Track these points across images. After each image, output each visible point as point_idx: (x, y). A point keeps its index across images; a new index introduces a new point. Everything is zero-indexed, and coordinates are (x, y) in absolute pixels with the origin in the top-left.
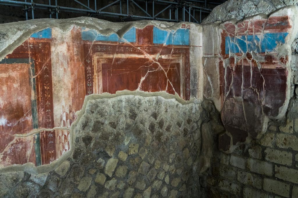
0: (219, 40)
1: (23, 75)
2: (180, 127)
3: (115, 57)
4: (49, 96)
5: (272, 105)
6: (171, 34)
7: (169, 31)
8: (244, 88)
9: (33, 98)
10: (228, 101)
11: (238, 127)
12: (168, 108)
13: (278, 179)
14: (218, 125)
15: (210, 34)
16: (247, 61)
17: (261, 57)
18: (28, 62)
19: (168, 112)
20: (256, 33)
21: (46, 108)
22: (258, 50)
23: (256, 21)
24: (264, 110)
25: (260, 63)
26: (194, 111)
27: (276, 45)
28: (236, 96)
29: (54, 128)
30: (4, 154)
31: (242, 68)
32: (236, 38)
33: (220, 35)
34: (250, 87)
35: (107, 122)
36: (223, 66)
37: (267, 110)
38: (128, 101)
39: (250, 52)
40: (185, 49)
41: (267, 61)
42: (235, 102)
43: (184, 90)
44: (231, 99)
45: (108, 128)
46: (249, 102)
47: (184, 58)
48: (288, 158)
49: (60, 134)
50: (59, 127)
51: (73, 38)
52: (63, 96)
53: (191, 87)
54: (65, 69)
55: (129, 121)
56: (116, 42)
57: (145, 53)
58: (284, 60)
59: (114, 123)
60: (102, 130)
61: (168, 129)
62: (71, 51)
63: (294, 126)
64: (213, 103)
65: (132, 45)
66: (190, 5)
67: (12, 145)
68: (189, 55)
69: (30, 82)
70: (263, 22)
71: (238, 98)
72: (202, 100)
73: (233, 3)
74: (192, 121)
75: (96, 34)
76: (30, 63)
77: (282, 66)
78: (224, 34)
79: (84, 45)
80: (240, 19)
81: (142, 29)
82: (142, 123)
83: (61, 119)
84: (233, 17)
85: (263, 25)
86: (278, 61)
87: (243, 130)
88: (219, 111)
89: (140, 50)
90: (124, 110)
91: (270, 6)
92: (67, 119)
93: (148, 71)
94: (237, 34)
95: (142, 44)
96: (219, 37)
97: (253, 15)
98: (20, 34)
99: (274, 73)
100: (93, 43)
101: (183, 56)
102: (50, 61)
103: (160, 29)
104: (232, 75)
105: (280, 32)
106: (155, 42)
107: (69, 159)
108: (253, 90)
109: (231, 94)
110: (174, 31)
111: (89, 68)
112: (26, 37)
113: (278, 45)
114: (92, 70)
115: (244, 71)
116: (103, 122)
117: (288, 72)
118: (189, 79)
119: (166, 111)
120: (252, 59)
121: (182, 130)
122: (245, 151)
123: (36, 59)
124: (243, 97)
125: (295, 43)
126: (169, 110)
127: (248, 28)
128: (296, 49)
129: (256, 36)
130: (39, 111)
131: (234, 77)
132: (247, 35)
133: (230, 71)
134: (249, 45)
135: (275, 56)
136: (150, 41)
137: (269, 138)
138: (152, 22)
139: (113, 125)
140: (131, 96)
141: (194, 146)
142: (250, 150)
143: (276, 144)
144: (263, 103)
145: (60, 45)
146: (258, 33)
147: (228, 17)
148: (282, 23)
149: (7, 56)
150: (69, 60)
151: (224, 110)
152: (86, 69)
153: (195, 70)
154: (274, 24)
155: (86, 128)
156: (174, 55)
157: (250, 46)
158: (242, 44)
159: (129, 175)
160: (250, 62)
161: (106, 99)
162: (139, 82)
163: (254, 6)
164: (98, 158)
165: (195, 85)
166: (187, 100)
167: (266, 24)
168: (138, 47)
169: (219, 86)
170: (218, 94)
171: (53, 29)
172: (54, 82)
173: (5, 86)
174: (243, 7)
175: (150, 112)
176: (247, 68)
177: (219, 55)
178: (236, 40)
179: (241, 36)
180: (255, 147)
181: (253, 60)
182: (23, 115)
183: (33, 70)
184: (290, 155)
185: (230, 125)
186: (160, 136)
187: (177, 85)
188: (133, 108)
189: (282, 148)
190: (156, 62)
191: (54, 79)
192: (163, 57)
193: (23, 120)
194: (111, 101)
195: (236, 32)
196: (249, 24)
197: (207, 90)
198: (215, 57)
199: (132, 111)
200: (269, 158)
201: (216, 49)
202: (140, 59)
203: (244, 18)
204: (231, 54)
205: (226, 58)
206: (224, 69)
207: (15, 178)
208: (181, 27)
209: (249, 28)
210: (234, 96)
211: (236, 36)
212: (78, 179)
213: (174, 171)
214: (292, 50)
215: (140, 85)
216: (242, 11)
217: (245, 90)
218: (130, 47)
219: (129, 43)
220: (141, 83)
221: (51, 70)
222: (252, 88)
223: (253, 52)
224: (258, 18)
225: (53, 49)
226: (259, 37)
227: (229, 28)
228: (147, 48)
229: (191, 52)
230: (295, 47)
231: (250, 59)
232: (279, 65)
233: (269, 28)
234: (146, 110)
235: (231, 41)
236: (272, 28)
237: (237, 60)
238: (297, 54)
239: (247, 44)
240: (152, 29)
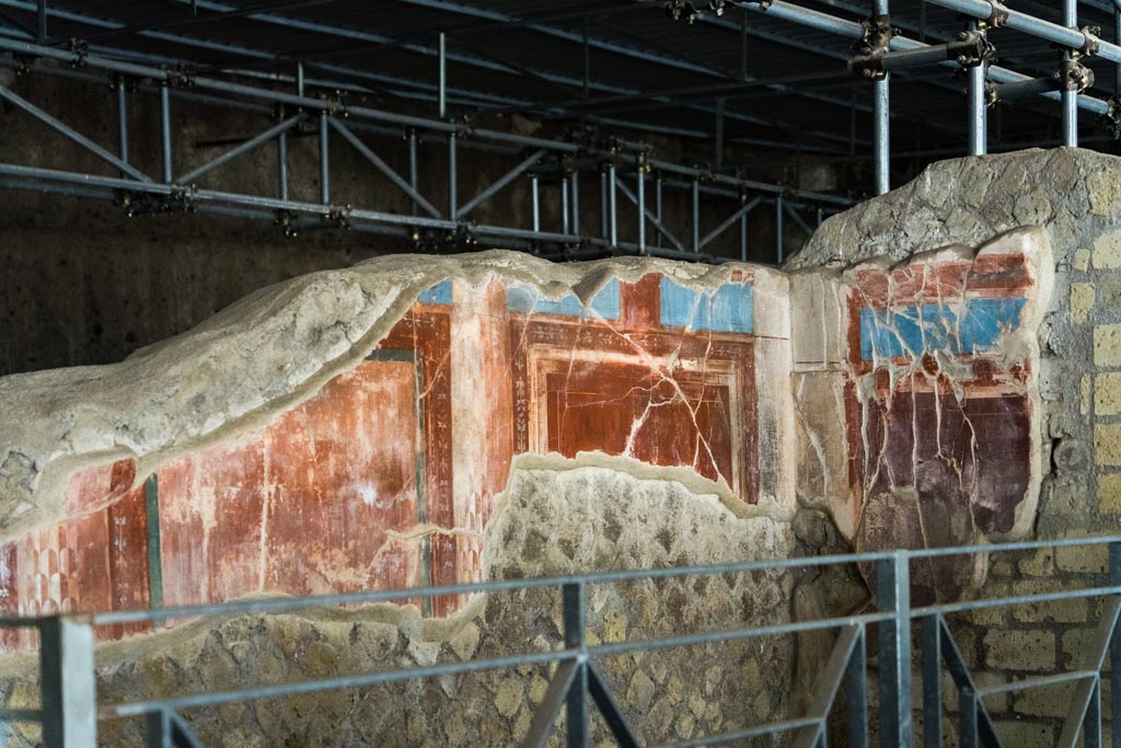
0: (843, 320)
1: (402, 388)
2: (732, 587)
3: (573, 359)
4: (446, 447)
5: (996, 501)
6: (704, 299)
7: (700, 289)
8: (920, 459)
9: (419, 448)
10: (874, 502)
12: (699, 522)
13: (1025, 718)
14: (846, 586)
15: (812, 301)
16: (925, 380)
17: (961, 366)
18: (411, 360)
19: (699, 534)
20: (947, 299)
21: (440, 477)
22: (954, 348)
23: (943, 265)
24: (975, 519)
25: (961, 383)
26: (769, 543)
27: (1000, 330)
28: (897, 485)
29: (453, 530)
30: (371, 573)
31: (911, 399)
32: (892, 313)
33: (845, 303)
34: (936, 456)
35: (554, 538)
36: (855, 397)
37: (984, 517)
38: (601, 485)
39: (932, 352)
40: (741, 343)
41: (979, 376)
42: (896, 503)
43: (743, 470)
44: (883, 495)
45: (556, 555)
46: (936, 501)
47: (739, 371)
48: (1044, 648)
49: (466, 548)
50: (463, 530)
51: (490, 305)
52: (471, 449)
53: (762, 464)
54: (475, 382)
55: (603, 542)
56: (575, 318)
57: (641, 350)
58: (1021, 372)
59: (569, 543)
60: (543, 557)
61: (700, 588)
62: (487, 339)
63: (1055, 553)
64: (830, 517)
65: (610, 327)
66: (641, 159)
67: (384, 554)
68: (753, 365)
69: (414, 407)
70: (963, 268)
71: (903, 490)
72: (794, 510)
73: (880, 211)
74: (765, 574)
75: (535, 296)
76: (416, 362)
77: (1018, 389)
78: (857, 301)
79: (512, 322)
80: (901, 258)
81: (633, 281)
82: (633, 555)
83: (467, 511)
84: (881, 250)
85: (964, 275)
86: (1006, 377)
87: (921, 586)
88: (850, 538)
89: (629, 343)
90: (590, 510)
91: (979, 223)
92: (477, 512)
93: (650, 404)
94: (892, 300)
95: (635, 326)
96: (842, 311)
97: (936, 246)
98: (395, 291)
99: (999, 410)
100: (528, 319)
101: (736, 367)
102: (449, 358)
103: (677, 283)
104: (885, 423)
105: (1006, 295)
106: (664, 320)
107: (477, 621)
108: (945, 462)
109: (882, 482)
110: (711, 292)
111: (520, 383)
112: (409, 299)
113: (1003, 331)
114: (527, 388)
115: (917, 407)
116: (545, 534)
117: (1032, 405)
118: (756, 437)
119: (695, 531)
120: (939, 372)
121: (739, 598)
123: (425, 354)
124: (918, 486)
125: (1047, 326)
126: (700, 529)
127: (923, 285)
128: (1050, 343)
129: (946, 308)
130: (427, 482)
131: (889, 429)
132: (921, 305)
133: (876, 410)
134: (928, 334)
135: (998, 362)
136: (654, 317)
138: (656, 262)
139: (567, 548)
140: (608, 472)
141: (774, 658)
143: (1012, 615)
144: (974, 498)
145: (467, 319)
146: (952, 299)
147: (866, 250)
148: (1011, 272)
149: (381, 342)
150: (483, 359)
151: (864, 533)
152: (514, 384)
153: (769, 410)
154: (990, 274)
155: (512, 544)
156: (714, 362)
157: (931, 335)
158: (909, 330)
160: (932, 380)
161: (552, 472)
162: (629, 434)
163: (938, 223)
164: (537, 632)
165: (773, 458)
166: (750, 503)
167: (971, 273)
168: (623, 333)
169: (846, 459)
170: (845, 486)
171: (454, 282)
172: (454, 412)
173: (375, 412)
174: (909, 224)
175: (654, 526)
176: (926, 399)
177: (844, 366)
178: (891, 318)
179: (905, 308)
181: (941, 375)
182: (402, 487)
183: (420, 378)
184: (1049, 638)
186: (681, 606)
187: (723, 451)
188: (613, 507)
189: (1028, 623)
190: (668, 379)
191: (456, 404)
192: (687, 365)
193: (402, 499)
194: (562, 479)
195: (890, 294)
196: (926, 271)
197: (810, 477)
198: (831, 372)
199: (609, 515)
200: (997, 657)
201: (832, 347)
202: (629, 368)
203: (912, 256)
204: (879, 361)
205: (863, 373)
206: (860, 406)
207: (383, 640)
208: (730, 279)
209: (926, 283)
210: (892, 487)
211: (891, 308)
212: (496, 681)
213: (719, 723)
214: (1040, 346)
215: (630, 442)
216: (906, 234)
217: (922, 465)
218: (607, 331)
219: (604, 322)
220: (633, 434)
221: (449, 384)
222: (942, 457)
223: (941, 353)
224: (950, 257)
225: (454, 331)
226: (953, 309)
227: (870, 283)
228: (646, 336)
229: (758, 355)
230: (1046, 338)
231: (933, 374)
232: (1009, 386)
233: (979, 285)
234: (643, 517)
235: (876, 322)
236: (987, 285)
237: (898, 377)
238: (1055, 355)
239: (922, 330)
240: (658, 283)
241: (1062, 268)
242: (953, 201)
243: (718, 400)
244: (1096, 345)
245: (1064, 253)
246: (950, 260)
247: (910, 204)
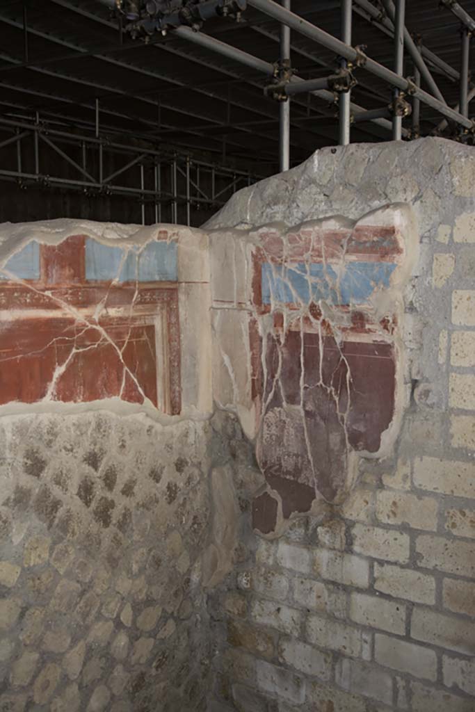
0: (248, 272)
2: (158, 481)
5: (366, 426)
6: (131, 255)
7: (128, 246)
8: (306, 385)
10: (270, 414)
11: (294, 477)
12: (127, 438)
13: (382, 595)
14: (249, 471)
15: (226, 255)
16: (311, 323)
17: (340, 314)
19: (127, 448)
20: (330, 260)
22: (334, 300)
23: (327, 232)
24: (349, 438)
25: (339, 328)
26: (191, 439)
27: (373, 289)
28: (287, 403)
31: (300, 337)
32: (286, 267)
33: (250, 258)
34: (319, 384)
36: (257, 332)
37: (355, 438)
38: (21, 429)
39: (317, 301)
40: (167, 289)
41: (354, 324)
42: (287, 417)
43: (167, 390)
44: (277, 409)
46: (318, 419)
47: (164, 312)
48: (401, 546)
53: (183, 384)
55: (24, 479)
57: (64, 304)
58: (389, 324)
61: (128, 491)
63: (412, 473)
64: (237, 420)
65: (29, 286)
66: (188, 159)
68: (177, 305)
70: (344, 235)
71: (292, 407)
72: (211, 411)
73: (277, 186)
74: (187, 463)
77: (387, 338)
78: (259, 257)
80: (293, 224)
81: (56, 244)
82: (58, 483)
84: (278, 218)
85: (344, 241)
86: (377, 327)
87: (304, 484)
88: (251, 438)
89: (50, 299)
90: (8, 454)
91: (356, 199)
93: (74, 351)
94: (287, 258)
95: (57, 284)
96: (248, 264)
97: (321, 216)
99: (370, 353)
101: (162, 309)
103: (104, 242)
104: (280, 353)
105: (379, 261)
106: (90, 275)
108: (325, 390)
109: (276, 402)
110: (138, 249)
113: (376, 289)
115: (304, 344)
117: (397, 352)
118: (180, 362)
119: (123, 446)
120: (322, 318)
121: (164, 488)
122: (310, 532)
124: (304, 406)
125: (411, 287)
126: (128, 443)
127: (311, 248)
128: (414, 302)
129: (329, 267)
131: (282, 358)
132: (309, 263)
133: (274, 342)
135: (369, 315)
136: (78, 274)
137: (362, 501)
138: (82, 226)
140: (28, 417)
141: (193, 524)
142: (319, 529)
143: (375, 516)
144: (347, 421)
146: (334, 260)
147: (267, 216)
148: (384, 241)
151: (262, 437)
153: (191, 340)
154: (365, 242)
156: (140, 307)
157: (316, 288)
158: (299, 281)
159: (25, 620)
160: (317, 324)
162: (50, 379)
163: (323, 197)
165: (194, 376)
166: (173, 414)
167: (350, 240)
168: (44, 290)
169: (250, 378)
170: (249, 398)
174: (300, 198)
175: (81, 452)
176: (312, 338)
177: (249, 306)
178: (285, 272)
180: (331, 522)
181: (324, 321)
184: (405, 539)
185: (276, 471)
186: (108, 511)
187: (149, 379)
188: (36, 445)
189: (388, 524)
190: (94, 327)
192: (113, 312)
195: (285, 253)
196: (313, 237)
197: (223, 389)
198: (240, 310)
199: (30, 454)
200: (362, 546)
201: (241, 291)
202: (49, 322)
203: (302, 223)
204: (276, 305)
205: (263, 313)
206: (261, 339)
208: (156, 237)
209: (313, 247)
210: (284, 404)
211: (286, 264)
213: (145, 591)
214: (405, 303)
215: (51, 387)
216: (298, 205)
217: (308, 390)
218: (25, 290)
219: (23, 283)
220: (54, 380)
222: (323, 385)
223: (324, 303)
224: (332, 226)
226: (334, 268)
227: (269, 243)
228: (70, 291)
229: (182, 297)
230: (411, 297)
231: (318, 319)
232: (380, 336)
233: (356, 251)
234: (69, 447)
235: (274, 273)
236: (365, 251)
237: (291, 319)
238: (417, 311)
239: (310, 284)
240: (84, 244)
241: (425, 240)
242: (335, 180)
243: (145, 338)
244: (453, 306)
245: (428, 228)
246: (333, 228)
247: (301, 181)
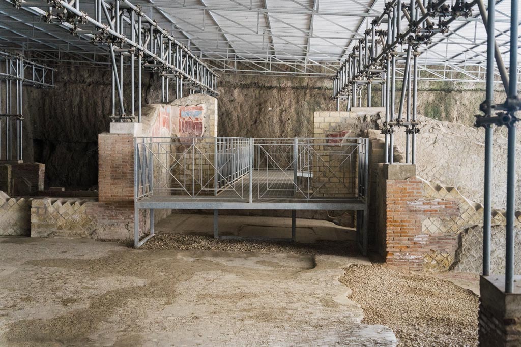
0: (179, 112)
5: (198, 134)
8: (189, 129)
10: (183, 134)
14: (178, 143)
15: (174, 109)
17: (194, 118)
22: (193, 116)
25: (194, 120)
27: (199, 115)
32: (185, 112)
33: (179, 110)
34: (191, 129)
36: (180, 121)
37: (197, 136)
39: (190, 116)
41: (196, 120)
42: (185, 134)
46: (191, 134)
63: (205, 140)
64: (176, 135)
71: (186, 132)
72: (171, 135)
77: (201, 121)
78: (181, 110)
84: (183, 104)
85: (195, 108)
88: (179, 138)
91: (196, 102)
97: (191, 104)
99: (199, 124)
105: (200, 111)
106: (167, 111)
109: (184, 131)
115: (188, 123)
117: (203, 123)
124: (188, 132)
131: (185, 125)
132: (189, 111)
133: (183, 123)
134: (190, 114)
135: (199, 118)
143: (200, 147)
144: (195, 134)
147: (181, 104)
148: (201, 108)
151: (181, 138)
156: (168, 116)
158: (188, 114)
163: (191, 101)
165: (170, 128)
169: (179, 129)
170: (178, 132)
176: (190, 122)
177: (178, 117)
179: (187, 111)
181: (192, 119)
184: (204, 150)
189: (202, 148)
195: (185, 109)
196: (190, 107)
197: (174, 131)
201: (177, 115)
203: (187, 105)
204: (183, 117)
205: (181, 118)
209: (190, 109)
224: (193, 106)
226: (193, 112)
227: (182, 108)
230: (205, 116)
231: (190, 119)
232: (200, 121)
235: (183, 113)
236: (198, 109)
237: (187, 119)
238: (206, 118)
242: (193, 99)
244: (210, 117)
245: (207, 107)
